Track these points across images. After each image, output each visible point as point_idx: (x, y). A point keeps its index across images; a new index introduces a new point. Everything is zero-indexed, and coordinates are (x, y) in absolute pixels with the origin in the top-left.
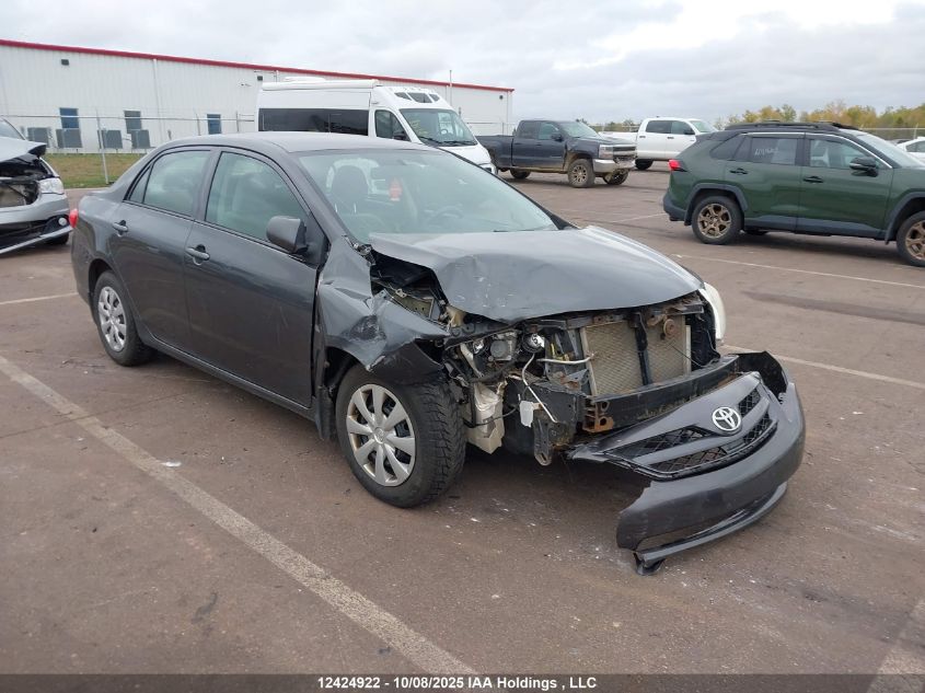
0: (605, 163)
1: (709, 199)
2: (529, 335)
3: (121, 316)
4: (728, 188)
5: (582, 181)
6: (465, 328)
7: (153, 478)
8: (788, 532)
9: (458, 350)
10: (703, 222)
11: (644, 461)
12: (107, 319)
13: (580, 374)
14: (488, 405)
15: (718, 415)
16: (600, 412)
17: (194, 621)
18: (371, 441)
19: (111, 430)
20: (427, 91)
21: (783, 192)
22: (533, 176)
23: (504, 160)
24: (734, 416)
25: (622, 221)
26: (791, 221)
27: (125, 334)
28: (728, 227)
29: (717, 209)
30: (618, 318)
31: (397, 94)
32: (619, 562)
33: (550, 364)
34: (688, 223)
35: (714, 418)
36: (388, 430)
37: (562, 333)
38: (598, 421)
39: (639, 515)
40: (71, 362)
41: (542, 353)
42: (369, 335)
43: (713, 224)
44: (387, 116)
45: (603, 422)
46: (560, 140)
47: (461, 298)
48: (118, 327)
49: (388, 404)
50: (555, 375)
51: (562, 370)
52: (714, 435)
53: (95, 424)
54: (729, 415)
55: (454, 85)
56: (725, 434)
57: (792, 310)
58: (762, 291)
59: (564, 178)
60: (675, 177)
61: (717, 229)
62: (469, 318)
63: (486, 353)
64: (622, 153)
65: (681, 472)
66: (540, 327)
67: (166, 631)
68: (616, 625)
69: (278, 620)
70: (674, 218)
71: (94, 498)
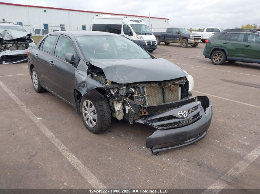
0: (191, 41)
1: (216, 52)
2: (130, 88)
3: (37, 79)
4: (223, 48)
5: (185, 46)
6: (111, 85)
7: (34, 122)
8: (201, 147)
9: (110, 91)
10: (214, 59)
11: (155, 124)
12: (34, 80)
13: (143, 99)
14: (118, 107)
15: (180, 112)
16: (143, 110)
17: (28, 159)
18: (88, 115)
19: (28, 109)
20: (139, 19)
21: (239, 50)
22: (171, 44)
23: (162, 39)
24: (185, 114)
25: (193, 57)
26: (241, 58)
27: (38, 84)
28: (222, 60)
29: (219, 55)
30: (156, 84)
31: (130, 20)
32: (148, 152)
33: (135, 96)
34: (210, 58)
35: (179, 113)
36: (91, 112)
37: (139, 88)
38: (143, 112)
39: (152, 139)
40: (25, 91)
41: (133, 93)
42: (84, 86)
43: (217, 59)
44: (127, 26)
45: (145, 113)
46: (179, 34)
47: (110, 77)
48: (36, 82)
49: (91, 105)
50: (136, 99)
51: (138, 98)
52: (178, 118)
53: (25, 107)
54: (184, 113)
55: (150, 17)
56: (182, 118)
57: (233, 85)
58: (226, 79)
59: (179, 44)
60: (207, 45)
61: (219, 60)
62: (113, 83)
63: (118, 93)
64: (197, 38)
65: (166, 128)
66: (132, 86)
67: (21, 161)
68: (140, 168)
69: (50, 160)
70: (206, 57)
71: (17, 126)
